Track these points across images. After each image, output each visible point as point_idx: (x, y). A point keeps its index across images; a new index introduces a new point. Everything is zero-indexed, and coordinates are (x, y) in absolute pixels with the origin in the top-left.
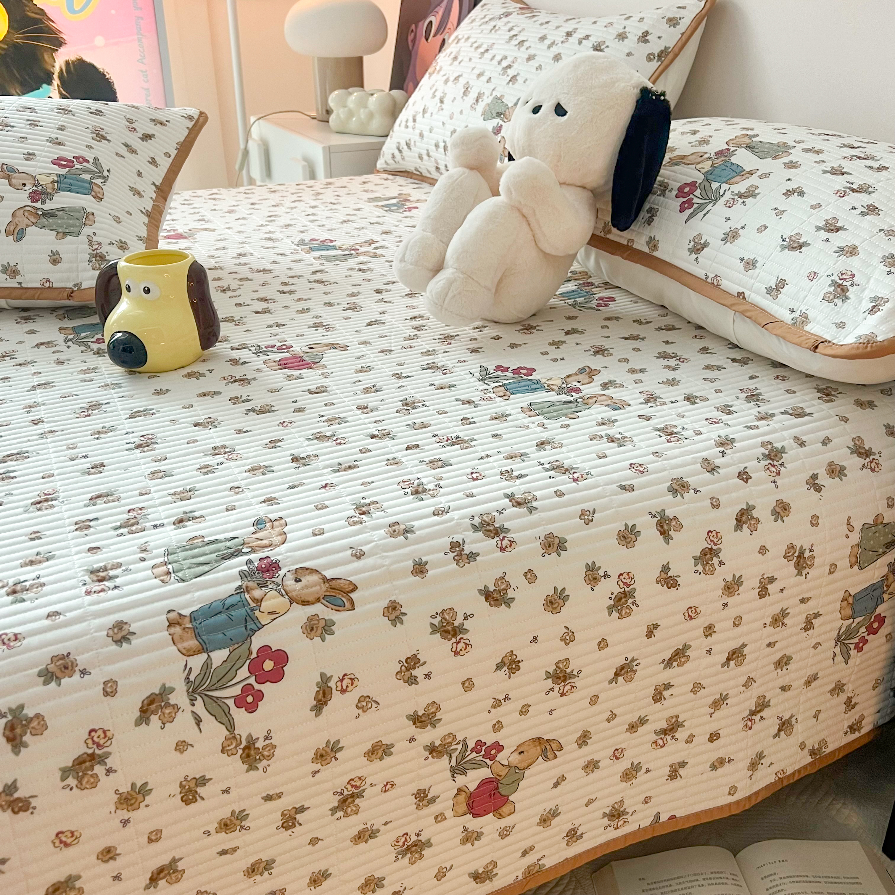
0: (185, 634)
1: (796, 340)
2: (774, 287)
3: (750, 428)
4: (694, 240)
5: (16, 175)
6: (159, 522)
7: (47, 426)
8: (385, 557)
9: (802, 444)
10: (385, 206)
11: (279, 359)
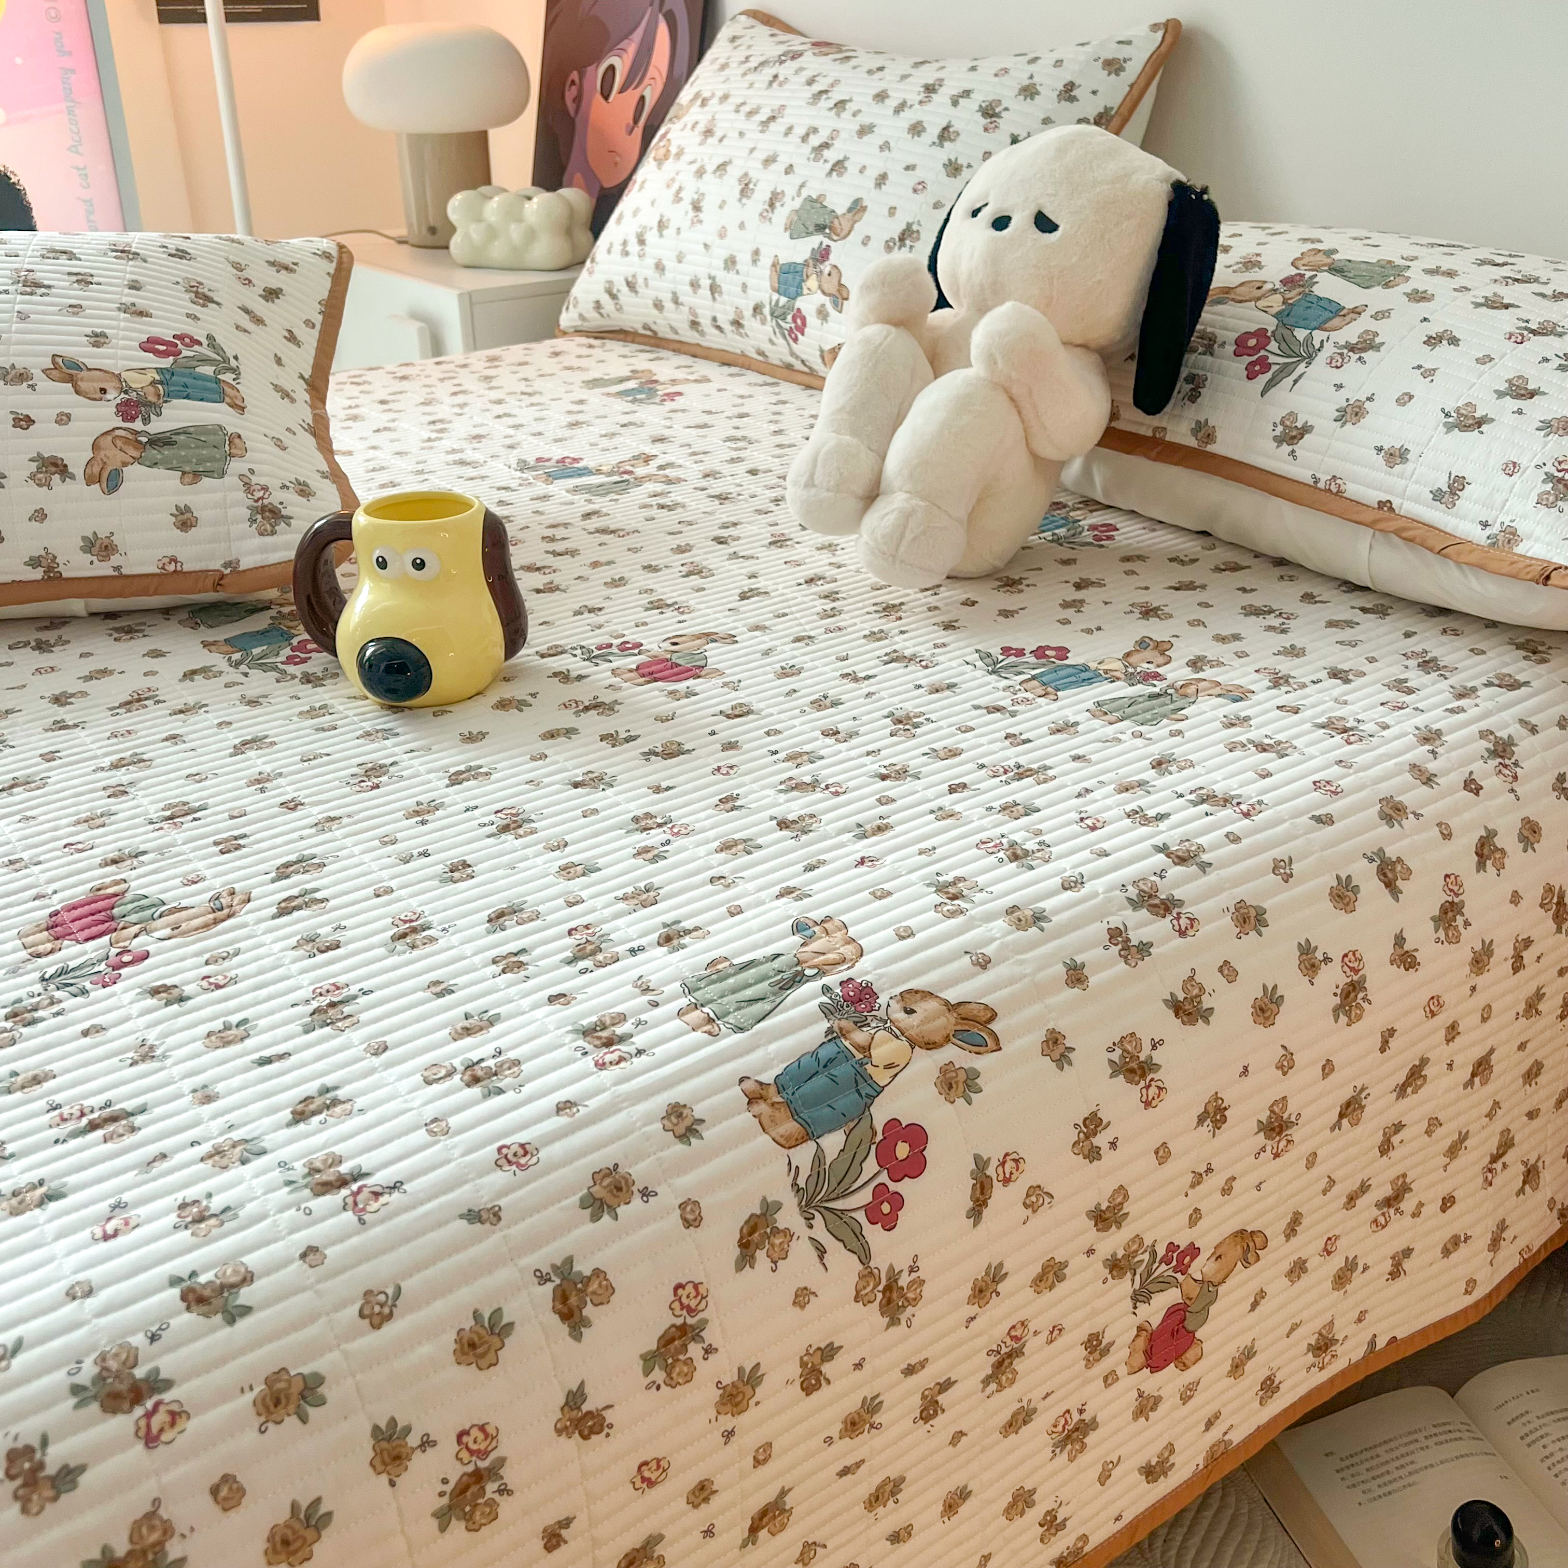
0: (777, 1114)
1: (1506, 569)
2: (1445, 489)
3: (1452, 711)
4: (1282, 423)
5: (84, 373)
6: (635, 944)
7: (315, 810)
8: (1021, 963)
9: (1533, 730)
10: (623, 393)
11: (634, 667)
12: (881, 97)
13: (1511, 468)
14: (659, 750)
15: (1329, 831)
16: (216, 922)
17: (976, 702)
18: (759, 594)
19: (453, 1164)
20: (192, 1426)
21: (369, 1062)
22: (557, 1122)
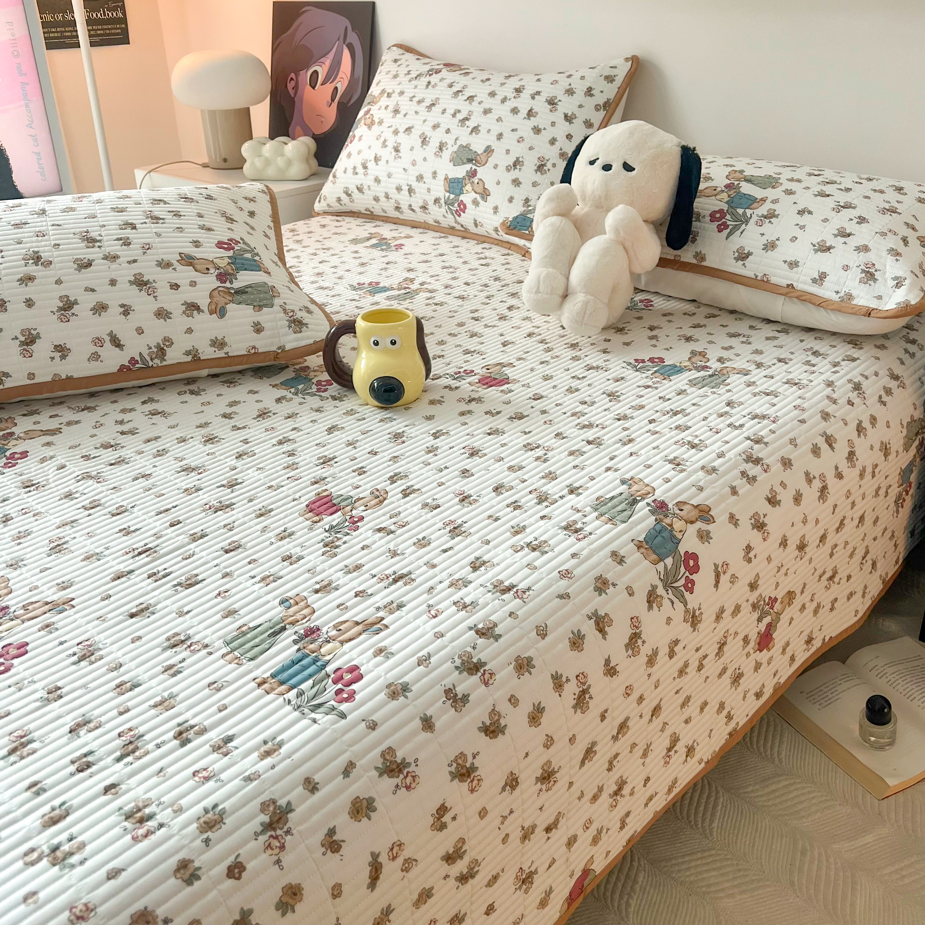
0: (648, 552)
1: (850, 311)
2: (817, 278)
4: (737, 251)
5: (196, 261)
6: (561, 494)
7: (386, 454)
8: (714, 487)
9: (867, 378)
10: (374, 246)
11: (477, 381)
12: (492, 94)
13: (846, 268)
14: (514, 416)
15: (804, 425)
16: (381, 502)
17: (638, 384)
18: (510, 343)
19: (545, 580)
20: (497, 677)
21: (486, 547)
22: (574, 561)
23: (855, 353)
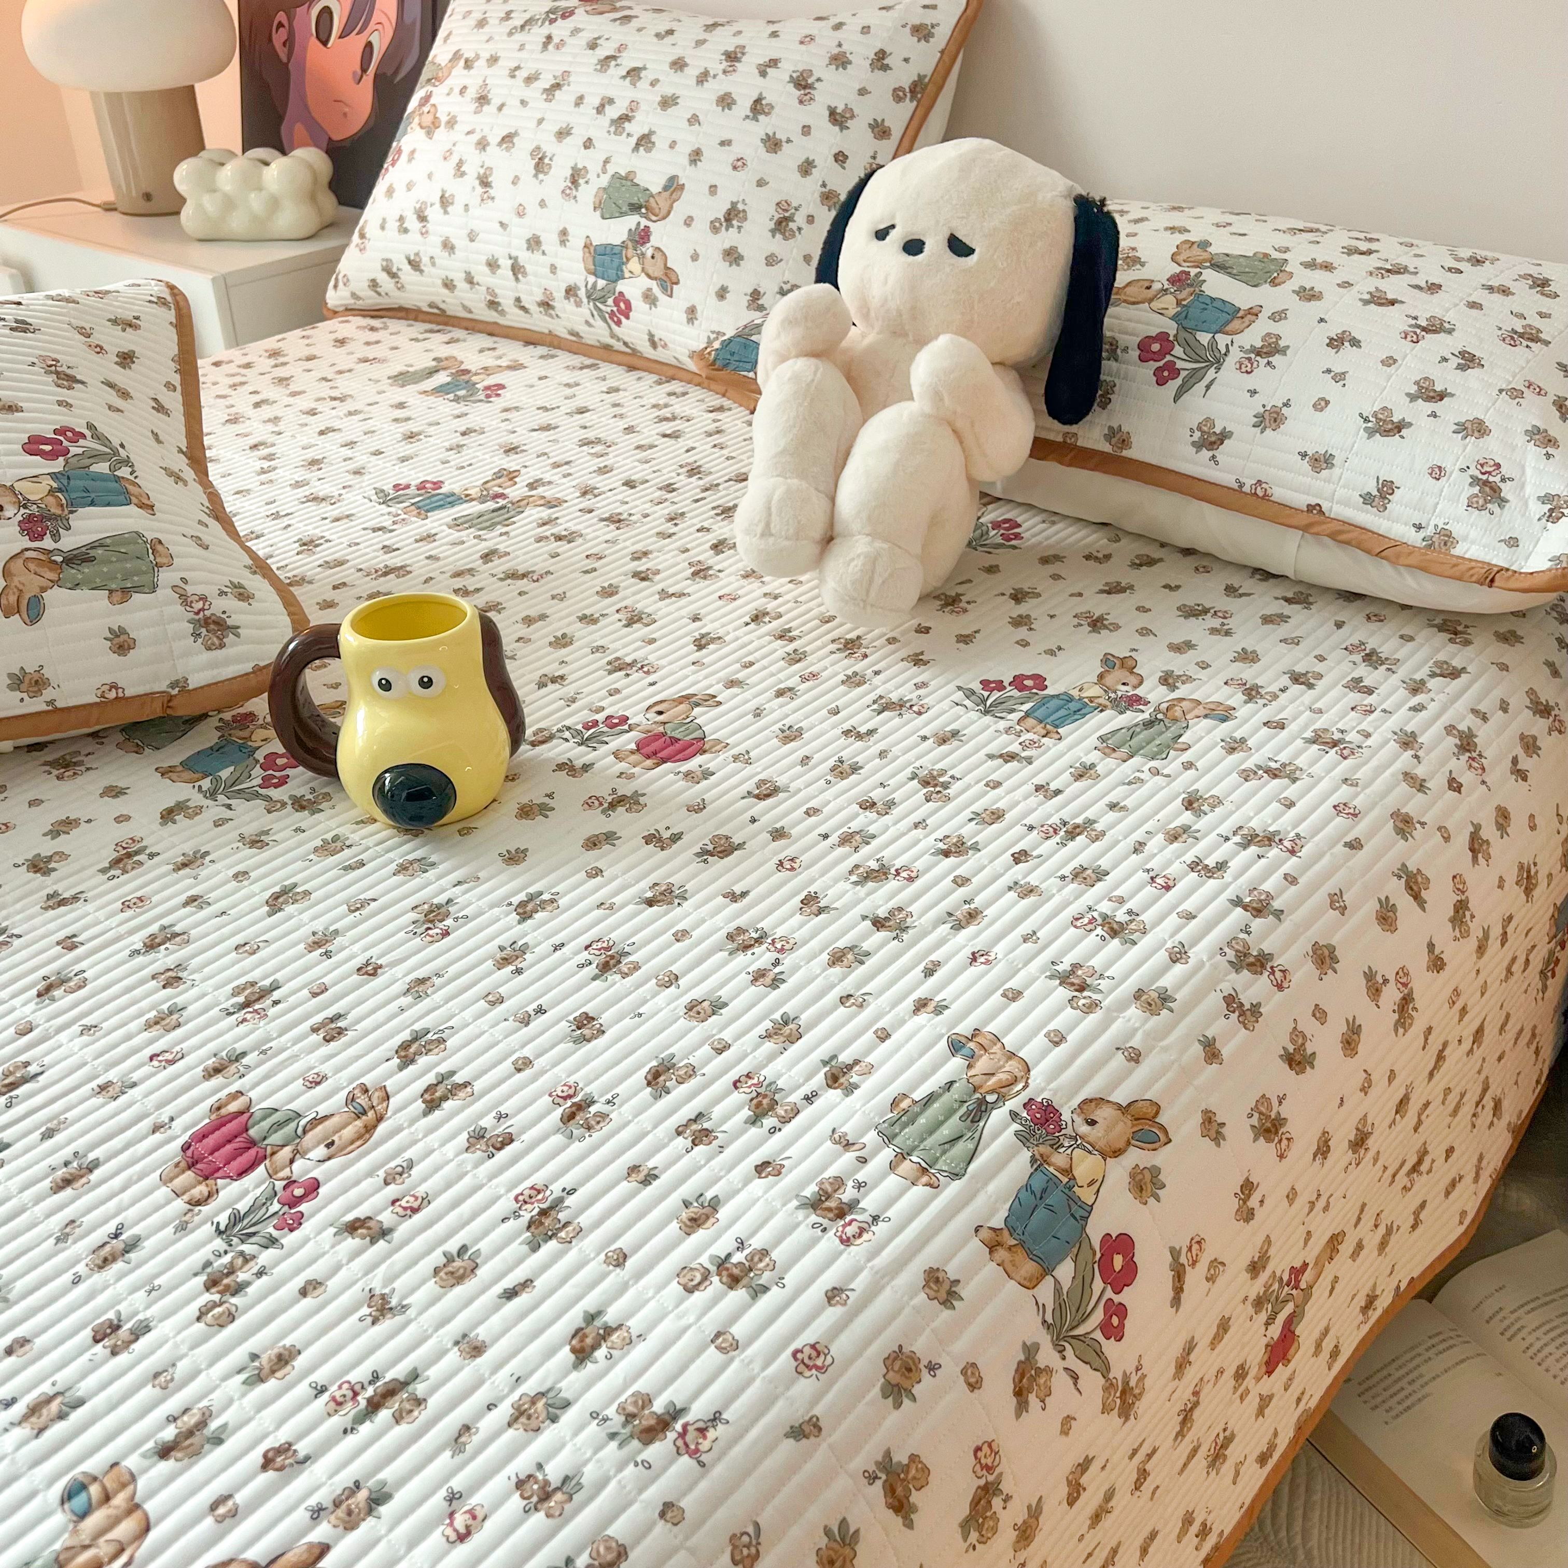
0: (1016, 1257)
1: (1451, 572)
2: (1375, 493)
3: (1415, 709)
4: (1199, 429)
6: (806, 1090)
7: (399, 970)
8: (1165, 1050)
9: (1485, 718)
10: (440, 390)
11: (633, 746)
12: (679, 65)
13: (1437, 472)
14: (710, 847)
15: (1361, 855)
16: (369, 1129)
17: (988, 750)
18: (713, 640)
19: (758, 1383)
21: (617, 1276)
22: (833, 1314)
23: (1457, 656)
